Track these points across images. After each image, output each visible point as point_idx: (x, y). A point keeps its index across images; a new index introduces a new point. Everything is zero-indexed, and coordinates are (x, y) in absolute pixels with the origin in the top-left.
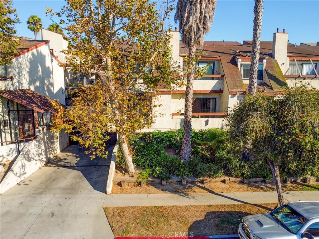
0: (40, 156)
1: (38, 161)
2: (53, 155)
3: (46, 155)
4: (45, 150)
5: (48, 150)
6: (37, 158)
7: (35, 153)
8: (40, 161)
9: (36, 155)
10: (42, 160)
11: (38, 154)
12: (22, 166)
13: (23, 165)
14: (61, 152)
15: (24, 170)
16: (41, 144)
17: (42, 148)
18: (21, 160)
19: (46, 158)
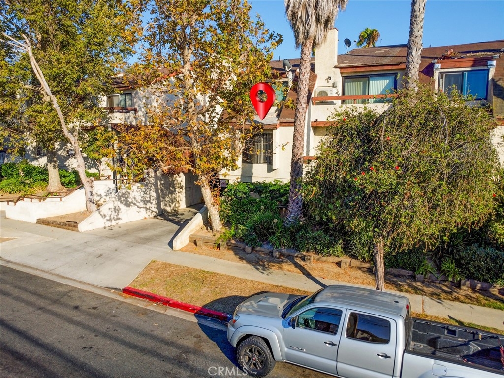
0: (148, 204)
1: (142, 209)
2: (172, 208)
3: (159, 204)
4: (156, 199)
5: (162, 199)
6: (141, 205)
7: (139, 199)
8: (147, 210)
9: (139, 201)
10: (149, 209)
11: (144, 201)
12: (115, 209)
13: (117, 208)
14: (187, 207)
15: (118, 214)
16: (150, 190)
17: (151, 195)
18: (113, 202)
19: (157, 208)
